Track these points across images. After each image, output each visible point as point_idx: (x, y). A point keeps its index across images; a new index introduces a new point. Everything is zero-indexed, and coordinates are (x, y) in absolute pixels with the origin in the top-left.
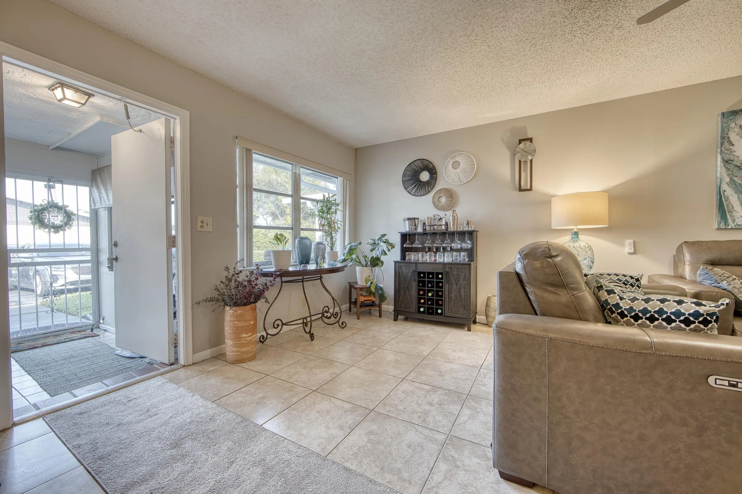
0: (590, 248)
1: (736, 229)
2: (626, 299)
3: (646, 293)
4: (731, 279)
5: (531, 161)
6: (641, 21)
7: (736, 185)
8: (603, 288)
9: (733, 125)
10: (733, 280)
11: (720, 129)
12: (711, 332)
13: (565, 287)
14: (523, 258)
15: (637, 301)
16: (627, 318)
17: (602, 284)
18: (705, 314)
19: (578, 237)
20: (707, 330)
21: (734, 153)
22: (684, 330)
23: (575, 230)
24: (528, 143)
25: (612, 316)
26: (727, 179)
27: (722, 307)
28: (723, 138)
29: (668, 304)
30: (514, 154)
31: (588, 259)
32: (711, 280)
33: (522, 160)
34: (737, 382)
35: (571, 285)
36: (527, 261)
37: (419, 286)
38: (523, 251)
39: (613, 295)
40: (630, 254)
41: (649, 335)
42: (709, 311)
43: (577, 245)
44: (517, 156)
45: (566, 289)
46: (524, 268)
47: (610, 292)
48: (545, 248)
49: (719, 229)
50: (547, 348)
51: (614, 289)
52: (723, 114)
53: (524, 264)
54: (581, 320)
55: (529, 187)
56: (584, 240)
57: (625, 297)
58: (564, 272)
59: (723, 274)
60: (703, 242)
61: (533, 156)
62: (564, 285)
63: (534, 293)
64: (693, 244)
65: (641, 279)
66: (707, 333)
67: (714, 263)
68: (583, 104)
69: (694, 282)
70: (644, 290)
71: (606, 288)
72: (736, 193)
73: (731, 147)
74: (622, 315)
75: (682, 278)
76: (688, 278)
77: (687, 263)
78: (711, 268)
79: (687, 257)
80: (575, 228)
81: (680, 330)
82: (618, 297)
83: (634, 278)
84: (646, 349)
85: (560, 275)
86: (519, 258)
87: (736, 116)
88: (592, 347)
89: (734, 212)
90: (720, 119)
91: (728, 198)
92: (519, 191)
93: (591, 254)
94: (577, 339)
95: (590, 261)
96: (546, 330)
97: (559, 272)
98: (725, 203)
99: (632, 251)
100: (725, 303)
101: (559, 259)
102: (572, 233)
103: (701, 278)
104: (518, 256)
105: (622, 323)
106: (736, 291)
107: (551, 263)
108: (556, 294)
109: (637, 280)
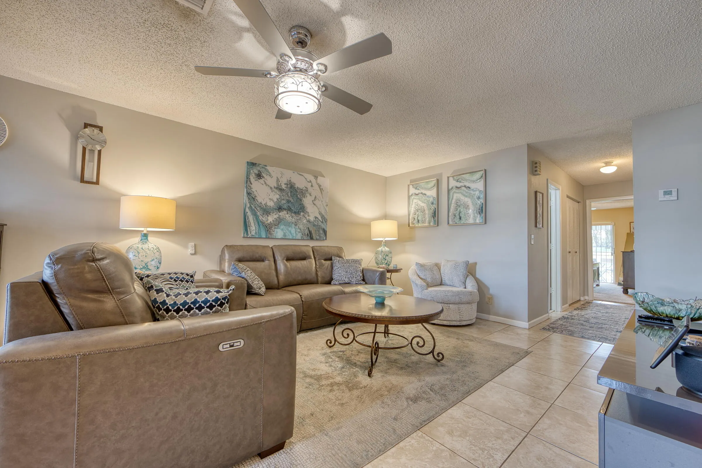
0: (157, 249)
1: (252, 238)
2: (172, 295)
3: (197, 287)
4: (246, 270)
5: (100, 152)
6: (200, 69)
7: (252, 210)
8: (153, 288)
9: (252, 171)
10: (247, 271)
11: (246, 172)
12: (225, 311)
13: (110, 292)
14: (53, 263)
15: (179, 296)
16: (171, 312)
17: (152, 284)
18: (221, 298)
19: (147, 239)
20: (223, 310)
21: (252, 189)
22: (209, 313)
23: (145, 232)
24: (96, 131)
25: (159, 313)
26: (248, 205)
27: (230, 292)
28: (247, 178)
29: (201, 295)
30: (76, 137)
31: (155, 260)
32: (237, 272)
33: (89, 148)
34: (234, 343)
35: (117, 288)
36: (59, 266)
38: (56, 255)
39: (161, 293)
40: (192, 254)
41: (184, 324)
42: (223, 296)
43: (145, 246)
44: (80, 141)
45: (112, 295)
46: (55, 275)
47: (159, 291)
48: (88, 250)
49: (244, 237)
50: (78, 367)
51: (163, 288)
52: (248, 162)
53: (54, 269)
54: (127, 324)
55: (95, 180)
56: (153, 241)
57: (171, 294)
58: (110, 276)
59: (243, 267)
60: (235, 246)
61: (103, 147)
62: (109, 290)
63: (69, 304)
64: (231, 246)
65: (195, 275)
66: (222, 312)
67: (240, 260)
68: (158, 116)
69: (230, 274)
70: (197, 284)
71: (156, 287)
72: (252, 215)
73: (251, 185)
74: (168, 310)
75: (222, 272)
76: (226, 272)
77: (227, 261)
78: (237, 264)
79: (227, 256)
80: (145, 230)
81: (206, 314)
82: (165, 295)
83: (189, 275)
84: (180, 337)
85: (104, 280)
86: (48, 263)
87: (253, 166)
88: (131, 350)
89: (251, 227)
90: (246, 165)
91: (248, 217)
92: (81, 182)
93: (158, 255)
94: (116, 346)
95: (157, 262)
96: (78, 347)
97: (103, 277)
98: (247, 220)
99: (193, 252)
100: (232, 289)
101: (106, 262)
102: (141, 235)
103: (233, 271)
104: (47, 260)
105: (167, 317)
106: (248, 278)
107: (95, 268)
108: (99, 301)
109: (192, 276)
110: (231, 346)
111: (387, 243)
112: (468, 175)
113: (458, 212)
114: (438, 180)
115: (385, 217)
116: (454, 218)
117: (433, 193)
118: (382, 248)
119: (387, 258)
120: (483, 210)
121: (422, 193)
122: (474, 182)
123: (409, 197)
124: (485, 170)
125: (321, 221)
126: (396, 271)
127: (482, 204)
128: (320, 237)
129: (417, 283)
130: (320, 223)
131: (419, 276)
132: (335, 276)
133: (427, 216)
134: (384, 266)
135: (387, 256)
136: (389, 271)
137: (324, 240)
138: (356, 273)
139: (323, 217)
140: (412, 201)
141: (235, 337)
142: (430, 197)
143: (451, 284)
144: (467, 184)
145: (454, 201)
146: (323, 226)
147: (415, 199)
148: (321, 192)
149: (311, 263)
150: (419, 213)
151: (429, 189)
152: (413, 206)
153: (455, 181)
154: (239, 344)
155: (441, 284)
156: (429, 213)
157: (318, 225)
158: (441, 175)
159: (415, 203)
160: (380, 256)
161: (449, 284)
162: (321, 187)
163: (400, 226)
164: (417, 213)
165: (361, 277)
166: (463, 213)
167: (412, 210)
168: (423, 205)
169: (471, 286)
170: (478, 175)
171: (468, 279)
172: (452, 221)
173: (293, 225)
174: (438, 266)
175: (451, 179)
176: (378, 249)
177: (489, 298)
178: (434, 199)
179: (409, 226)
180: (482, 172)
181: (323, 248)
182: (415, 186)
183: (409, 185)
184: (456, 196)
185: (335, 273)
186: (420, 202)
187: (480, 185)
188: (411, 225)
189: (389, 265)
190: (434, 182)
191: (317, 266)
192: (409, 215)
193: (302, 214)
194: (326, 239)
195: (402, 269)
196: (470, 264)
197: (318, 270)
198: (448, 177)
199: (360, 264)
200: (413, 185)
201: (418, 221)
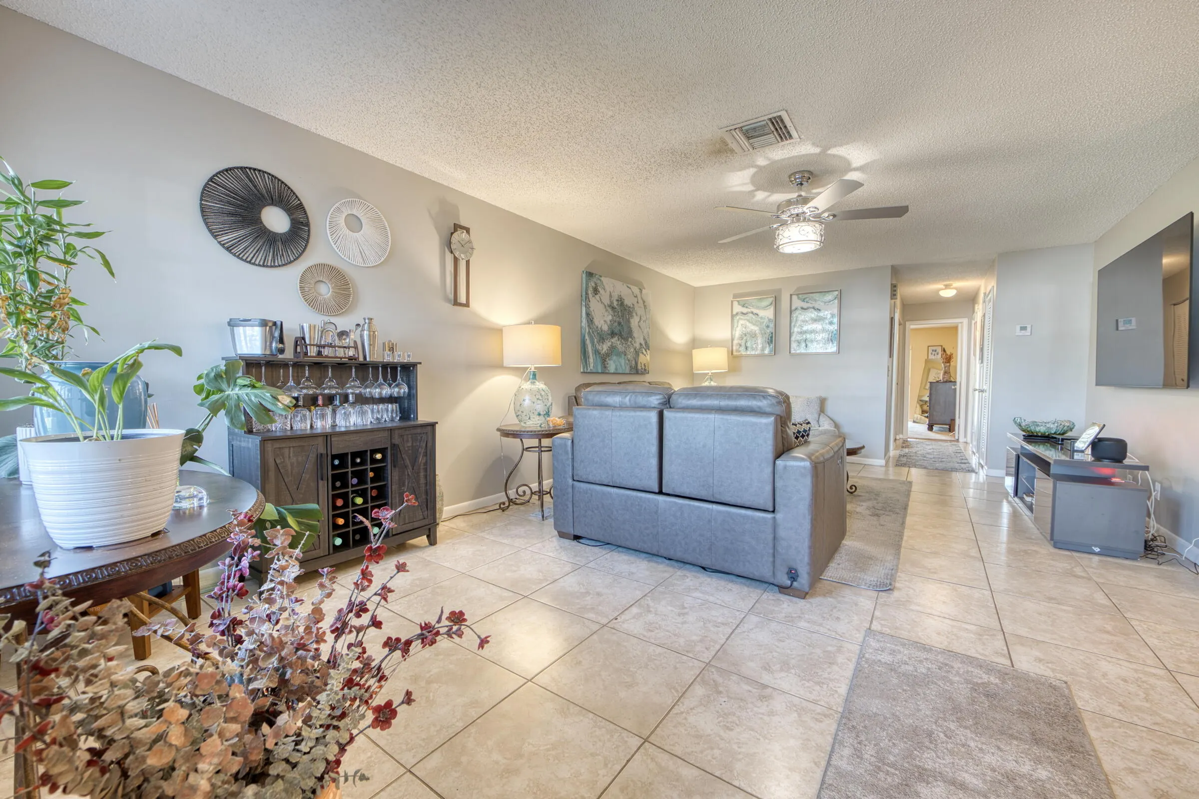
1: (590, 373)
5: (468, 262)
7: (590, 335)
9: (590, 284)
11: (585, 285)
19: (535, 378)
21: (590, 308)
23: (533, 369)
24: (464, 234)
26: (587, 330)
28: (586, 293)
33: (460, 258)
37: (334, 488)
43: (534, 387)
44: (453, 248)
49: (583, 372)
52: (586, 272)
55: (465, 302)
61: (471, 255)
72: (590, 342)
73: (589, 303)
80: (532, 366)
87: (591, 277)
89: (589, 359)
90: (585, 276)
91: (587, 345)
92: (454, 304)
98: (586, 350)
102: (530, 374)
112: (818, 294)
113: (802, 338)
114: (776, 297)
116: (799, 346)
117: (769, 313)
120: (836, 338)
121: (752, 313)
122: (825, 303)
123: (733, 316)
124: (841, 291)
125: (645, 348)
127: (836, 330)
128: (644, 369)
130: (644, 352)
133: (760, 342)
139: (647, 343)
140: (738, 323)
142: (765, 318)
144: (817, 306)
145: (797, 324)
146: (647, 355)
147: (742, 319)
148: (645, 310)
150: (748, 338)
151: (765, 308)
152: (738, 329)
153: (800, 301)
156: (763, 338)
158: (780, 291)
159: (742, 325)
162: (645, 304)
164: (745, 338)
166: (809, 339)
167: (737, 334)
168: (753, 328)
170: (830, 295)
172: (795, 349)
173: (623, 356)
175: (795, 298)
178: (770, 321)
179: (732, 354)
180: (837, 293)
182: (742, 303)
183: (732, 302)
184: (801, 318)
186: (749, 325)
187: (833, 308)
188: (735, 353)
190: (770, 299)
192: (733, 340)
193: (630, 339)
194: (648, 373)
198: (791, 295)
200: (738, 301)
201: (746, 348)
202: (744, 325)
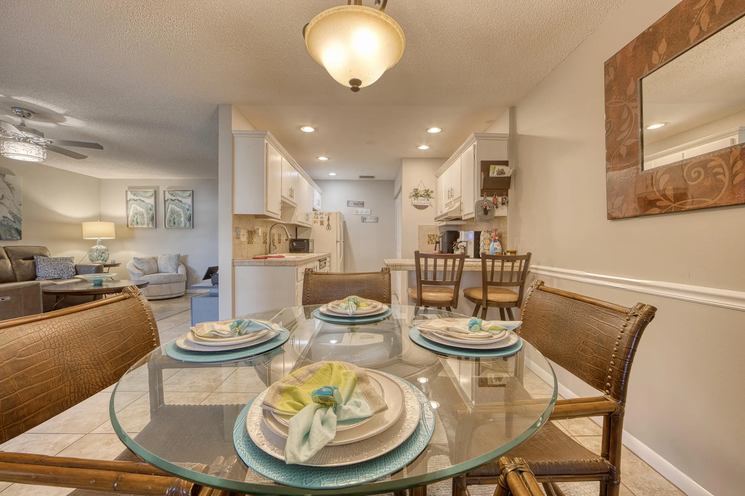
110: (2, 299)
111: (103, 242)
112: (180, 192)
113: (172, 218)
114: (155, 192)
115: (100, 218)
116: (170, 222)
117: (151, 201)
118: (97, 246)
119: (103, 255)
120: (190, 219)
121: (140, 200)
122: (184, 197)
123: (127, 202)
124: (193, 191)
125: (13, 220)
126: (114, 265)
127: (191, 214)
128: (12, 236)
129: (134, 272)
130: (11, 223)
131: (136, 267)
132: (38, 274)
133: (146, 219)
134: (100, 262)
135: (104, 253)
136: (105, 266)
137: (17, 240)
138: (67, 269)
139: (14, 216)
140: (131, 206)
141: (5, 295)
142: (149, 204)
143: (166, 271)
144: (180, 199)
145: (169, 210)
146: (16, 226)
147: (133, 203)
148: (11, 191)
149: (5, 263)
150: (138, 216)
151: (148, 198)
152: (132, 209)
153: (170, 195)
154: (7, 298)
155: (158, 272)
156: (148, 217)
157: (8, 225)
158: (158, 188)
159: (134, 207)
160: (96, 254)
161: (164, 271)
162: (11, 186)
163: (117, 227)
164: (136, 216)
165: (73, 272)
166: (176, 219)
167: (131, 213)
168: (141, 210)
169: (181, 270)
170: (188, 193)
171: (179, 267)
172: (168, 225)
174: (155, 259)
175: (167, 193)
176: (92, 248)
177: (196, 279)
178: (152, 206)
179: (128, 226)
180: (190, 192)
181: (20, 247)
182: (133, 193)
183: (126, 191)
184: (171, 206)
185: (40, 271)
186: (138, 208)
187: (189, 201)
188: (129, 226)
189: (106, 261)
190: (152, 191)
191: (14, 266)
192: (128, 217)
194: (21, 239)
195: (120, 264)
196: (182, 256)
197: (15, 269)
198: (164, 191)
199: (72, 261)
200: (131, 191)
201: (137, 223)
202: (135, 208)
